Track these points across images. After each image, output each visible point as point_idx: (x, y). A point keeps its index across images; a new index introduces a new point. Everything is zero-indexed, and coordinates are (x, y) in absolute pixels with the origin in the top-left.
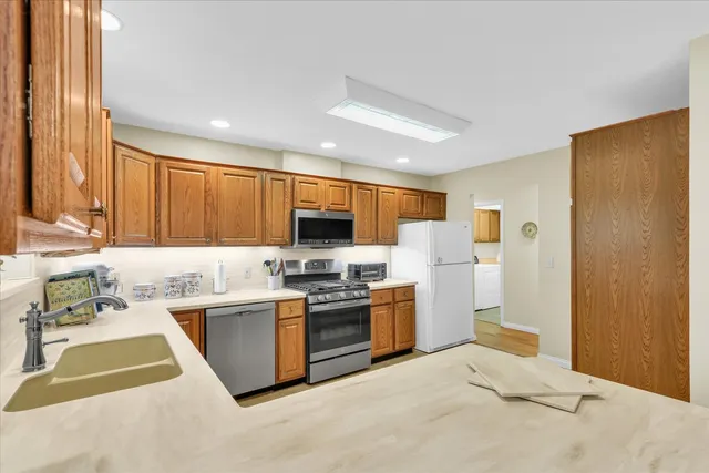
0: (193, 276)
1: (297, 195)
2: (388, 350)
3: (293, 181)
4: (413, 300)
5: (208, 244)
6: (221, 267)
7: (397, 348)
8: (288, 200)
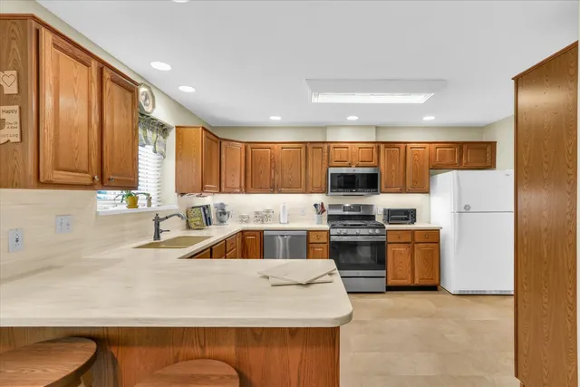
0: (268, 211)
1: (332, 156)
2: (407, 282)
3: (329, 148)
4: (438, 242)
5: (273, 192)
6: (284, 207)
7: (417, 282)
8: (325, 162)
